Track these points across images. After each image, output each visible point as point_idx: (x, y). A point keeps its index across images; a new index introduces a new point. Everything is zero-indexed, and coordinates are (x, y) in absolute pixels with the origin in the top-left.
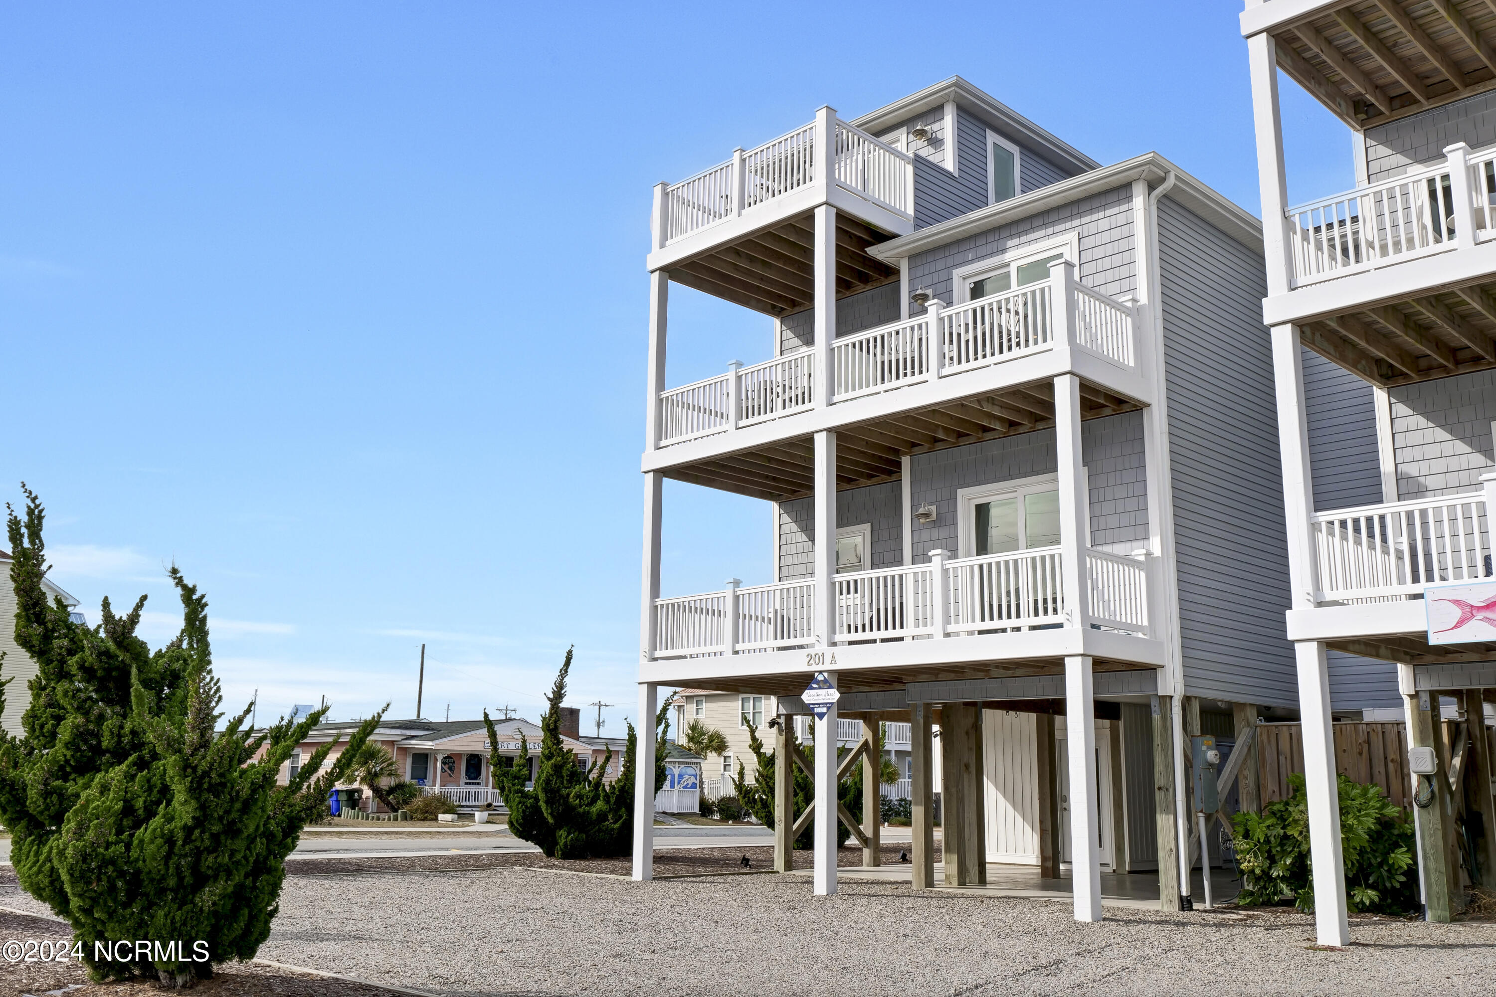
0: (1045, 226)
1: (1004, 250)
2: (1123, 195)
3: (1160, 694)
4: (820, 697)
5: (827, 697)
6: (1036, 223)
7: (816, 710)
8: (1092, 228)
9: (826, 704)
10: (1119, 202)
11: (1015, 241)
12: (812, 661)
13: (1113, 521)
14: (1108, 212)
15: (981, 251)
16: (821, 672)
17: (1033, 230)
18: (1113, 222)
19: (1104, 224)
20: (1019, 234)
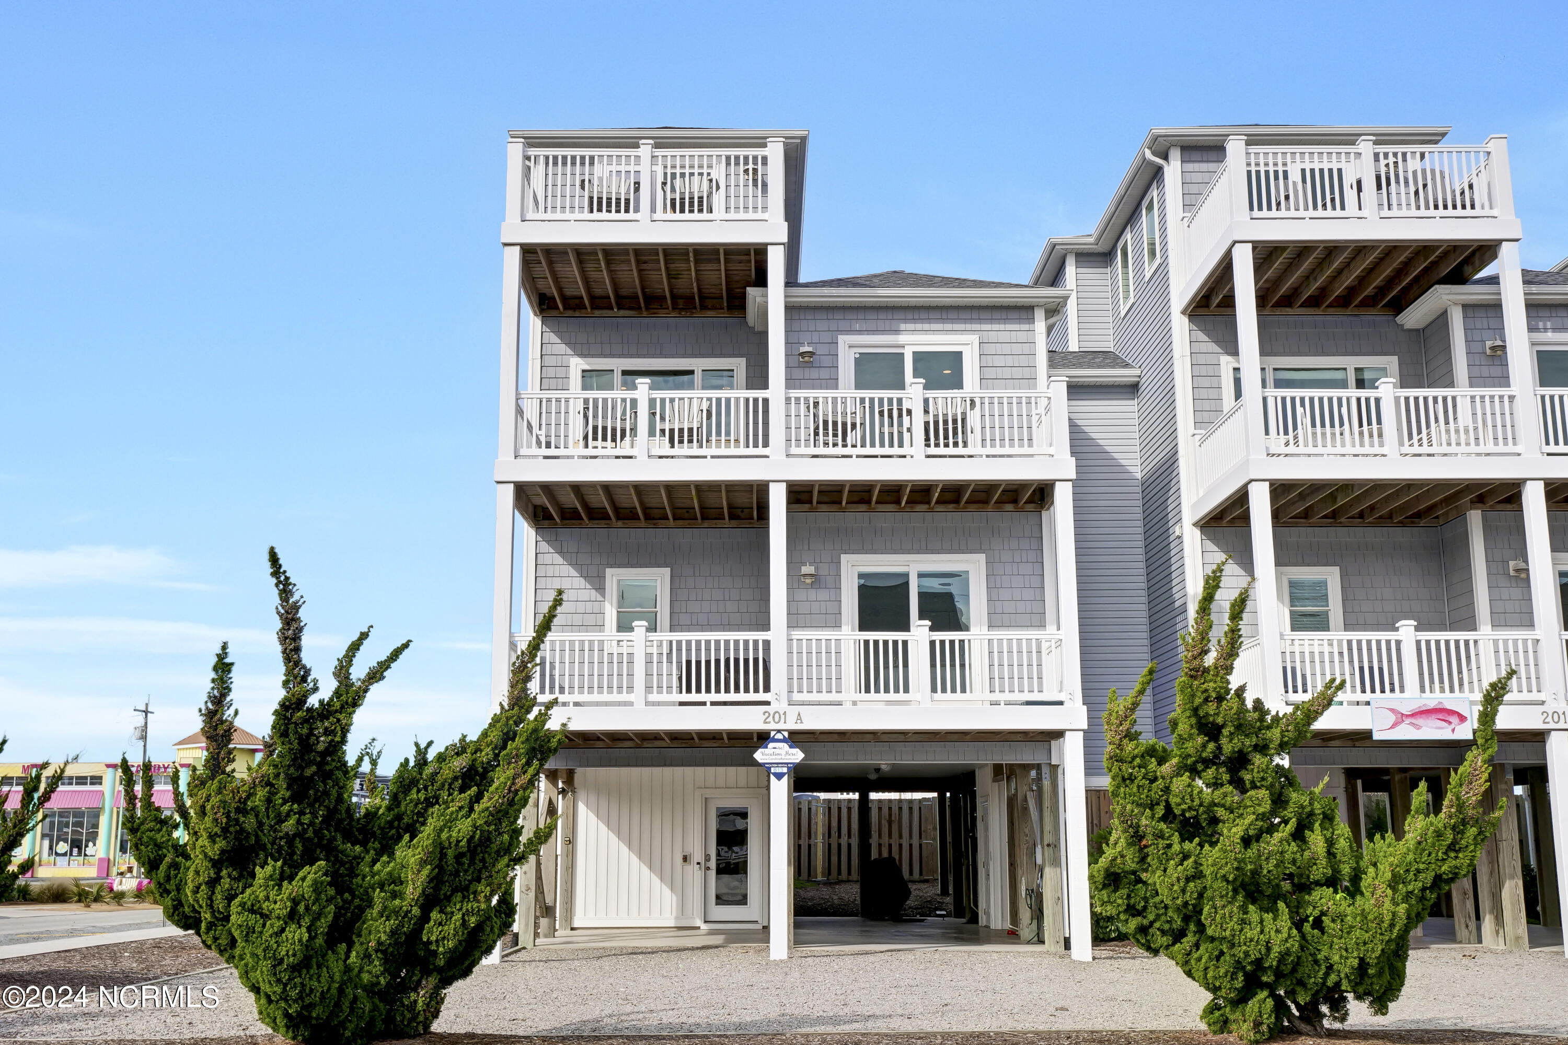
0: (942, 320)
1: (897, 332)
2: (1024, 315)
3: (1053, 763)
4: (779, 757)
5: (788, 757)
6: (933, 315)
7: (773, 770)
8: (993, 337)
9: (787, 764)
10: (1019, 321)
11: (910, 326)
12: (770, 719)
13: (1009, 607)
14: (1009, 327)
15: (871, 325)
16: (779, 731)
17: (929, 320)
18: (1014, 337)
19: (1004, 337)
20: (914, 320)
